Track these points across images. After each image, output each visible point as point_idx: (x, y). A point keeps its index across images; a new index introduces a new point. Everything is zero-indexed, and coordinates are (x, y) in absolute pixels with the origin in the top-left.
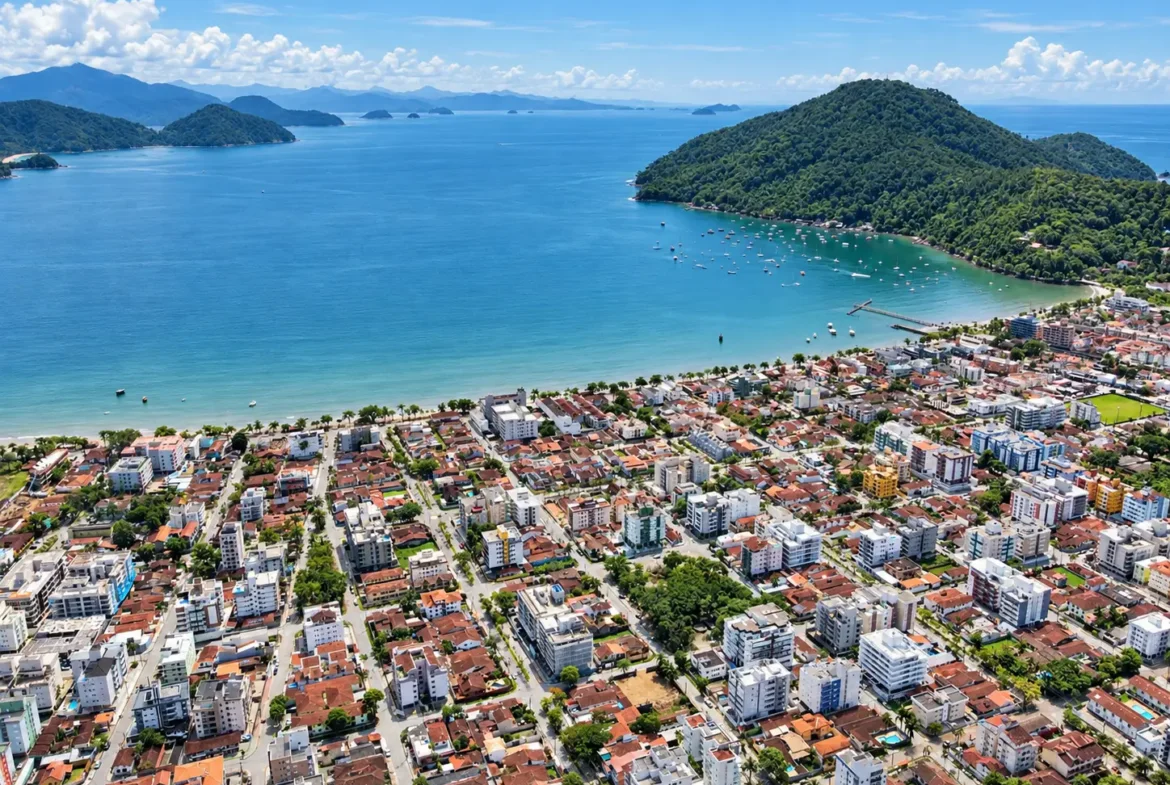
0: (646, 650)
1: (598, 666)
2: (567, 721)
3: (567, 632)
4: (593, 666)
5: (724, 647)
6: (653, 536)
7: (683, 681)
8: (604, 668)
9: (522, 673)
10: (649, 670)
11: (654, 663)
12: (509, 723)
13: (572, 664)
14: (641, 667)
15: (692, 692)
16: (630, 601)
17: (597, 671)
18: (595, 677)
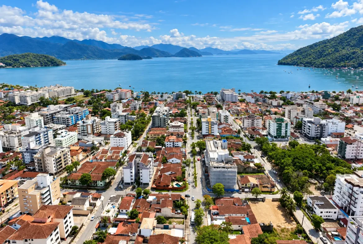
0: (273, 186)
1: (240, 189)
2: (207, 221)
3: (222, 161)
4: (236, 187)
5: (334, 197)
6: (283, 134)
7: (299, 214)
8: (243, 191)
9: (195, 181)
10: (274, 200)
11: (279, 196)
12: (167, 211)
13: (221, 182)
14: (269, 197)
15: (308, 226)
16: (267, 159)
17: (238, 191)
18: (236, 195)
